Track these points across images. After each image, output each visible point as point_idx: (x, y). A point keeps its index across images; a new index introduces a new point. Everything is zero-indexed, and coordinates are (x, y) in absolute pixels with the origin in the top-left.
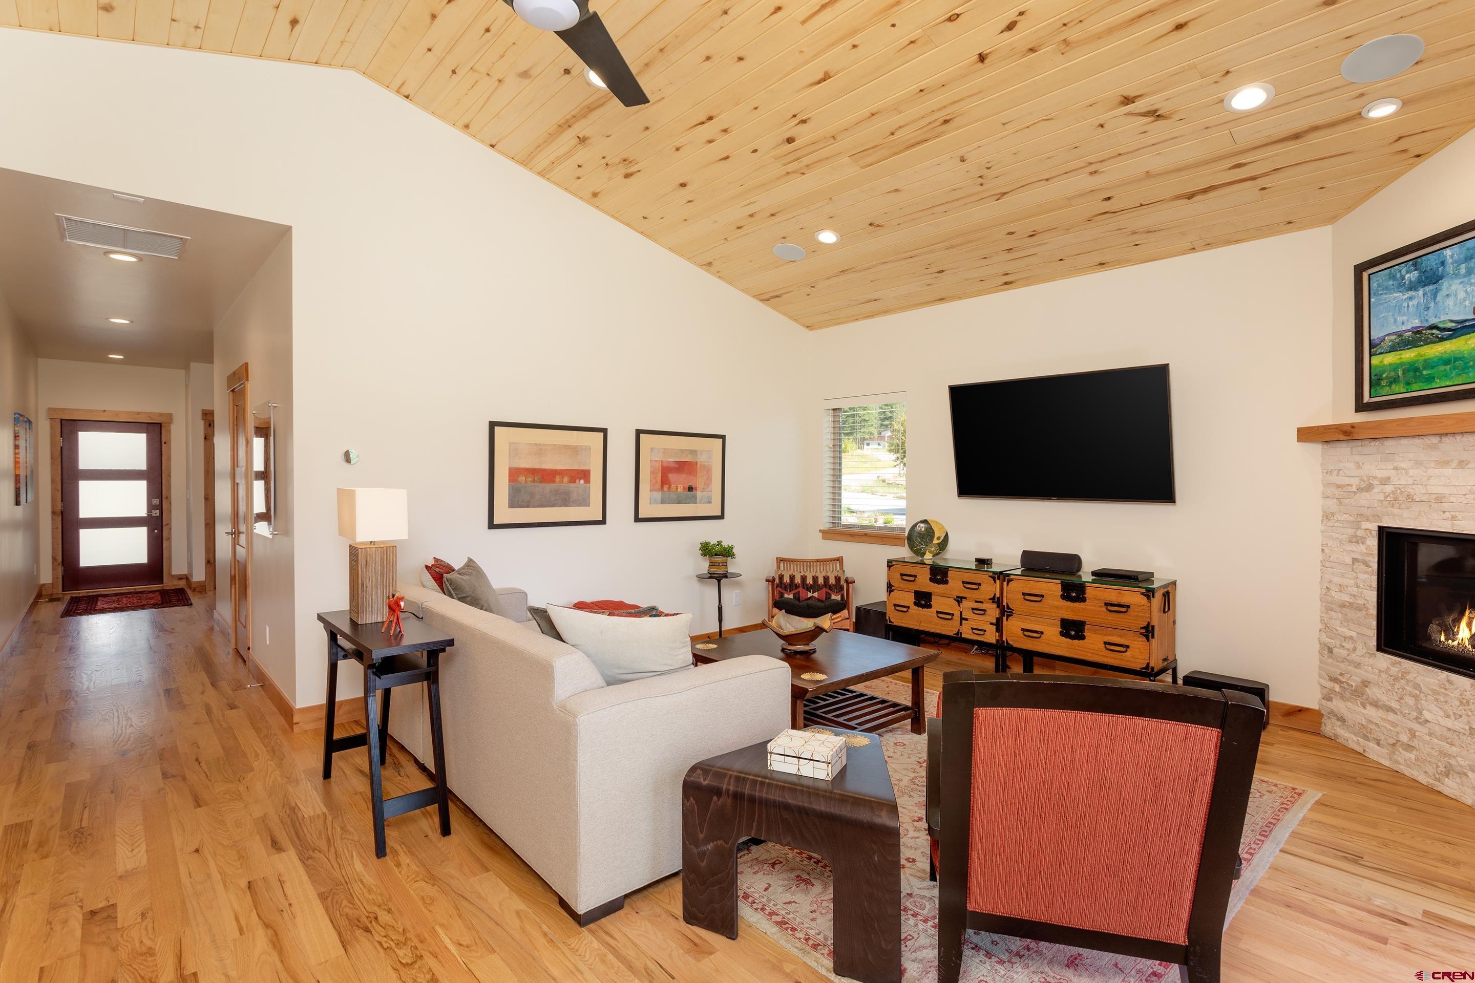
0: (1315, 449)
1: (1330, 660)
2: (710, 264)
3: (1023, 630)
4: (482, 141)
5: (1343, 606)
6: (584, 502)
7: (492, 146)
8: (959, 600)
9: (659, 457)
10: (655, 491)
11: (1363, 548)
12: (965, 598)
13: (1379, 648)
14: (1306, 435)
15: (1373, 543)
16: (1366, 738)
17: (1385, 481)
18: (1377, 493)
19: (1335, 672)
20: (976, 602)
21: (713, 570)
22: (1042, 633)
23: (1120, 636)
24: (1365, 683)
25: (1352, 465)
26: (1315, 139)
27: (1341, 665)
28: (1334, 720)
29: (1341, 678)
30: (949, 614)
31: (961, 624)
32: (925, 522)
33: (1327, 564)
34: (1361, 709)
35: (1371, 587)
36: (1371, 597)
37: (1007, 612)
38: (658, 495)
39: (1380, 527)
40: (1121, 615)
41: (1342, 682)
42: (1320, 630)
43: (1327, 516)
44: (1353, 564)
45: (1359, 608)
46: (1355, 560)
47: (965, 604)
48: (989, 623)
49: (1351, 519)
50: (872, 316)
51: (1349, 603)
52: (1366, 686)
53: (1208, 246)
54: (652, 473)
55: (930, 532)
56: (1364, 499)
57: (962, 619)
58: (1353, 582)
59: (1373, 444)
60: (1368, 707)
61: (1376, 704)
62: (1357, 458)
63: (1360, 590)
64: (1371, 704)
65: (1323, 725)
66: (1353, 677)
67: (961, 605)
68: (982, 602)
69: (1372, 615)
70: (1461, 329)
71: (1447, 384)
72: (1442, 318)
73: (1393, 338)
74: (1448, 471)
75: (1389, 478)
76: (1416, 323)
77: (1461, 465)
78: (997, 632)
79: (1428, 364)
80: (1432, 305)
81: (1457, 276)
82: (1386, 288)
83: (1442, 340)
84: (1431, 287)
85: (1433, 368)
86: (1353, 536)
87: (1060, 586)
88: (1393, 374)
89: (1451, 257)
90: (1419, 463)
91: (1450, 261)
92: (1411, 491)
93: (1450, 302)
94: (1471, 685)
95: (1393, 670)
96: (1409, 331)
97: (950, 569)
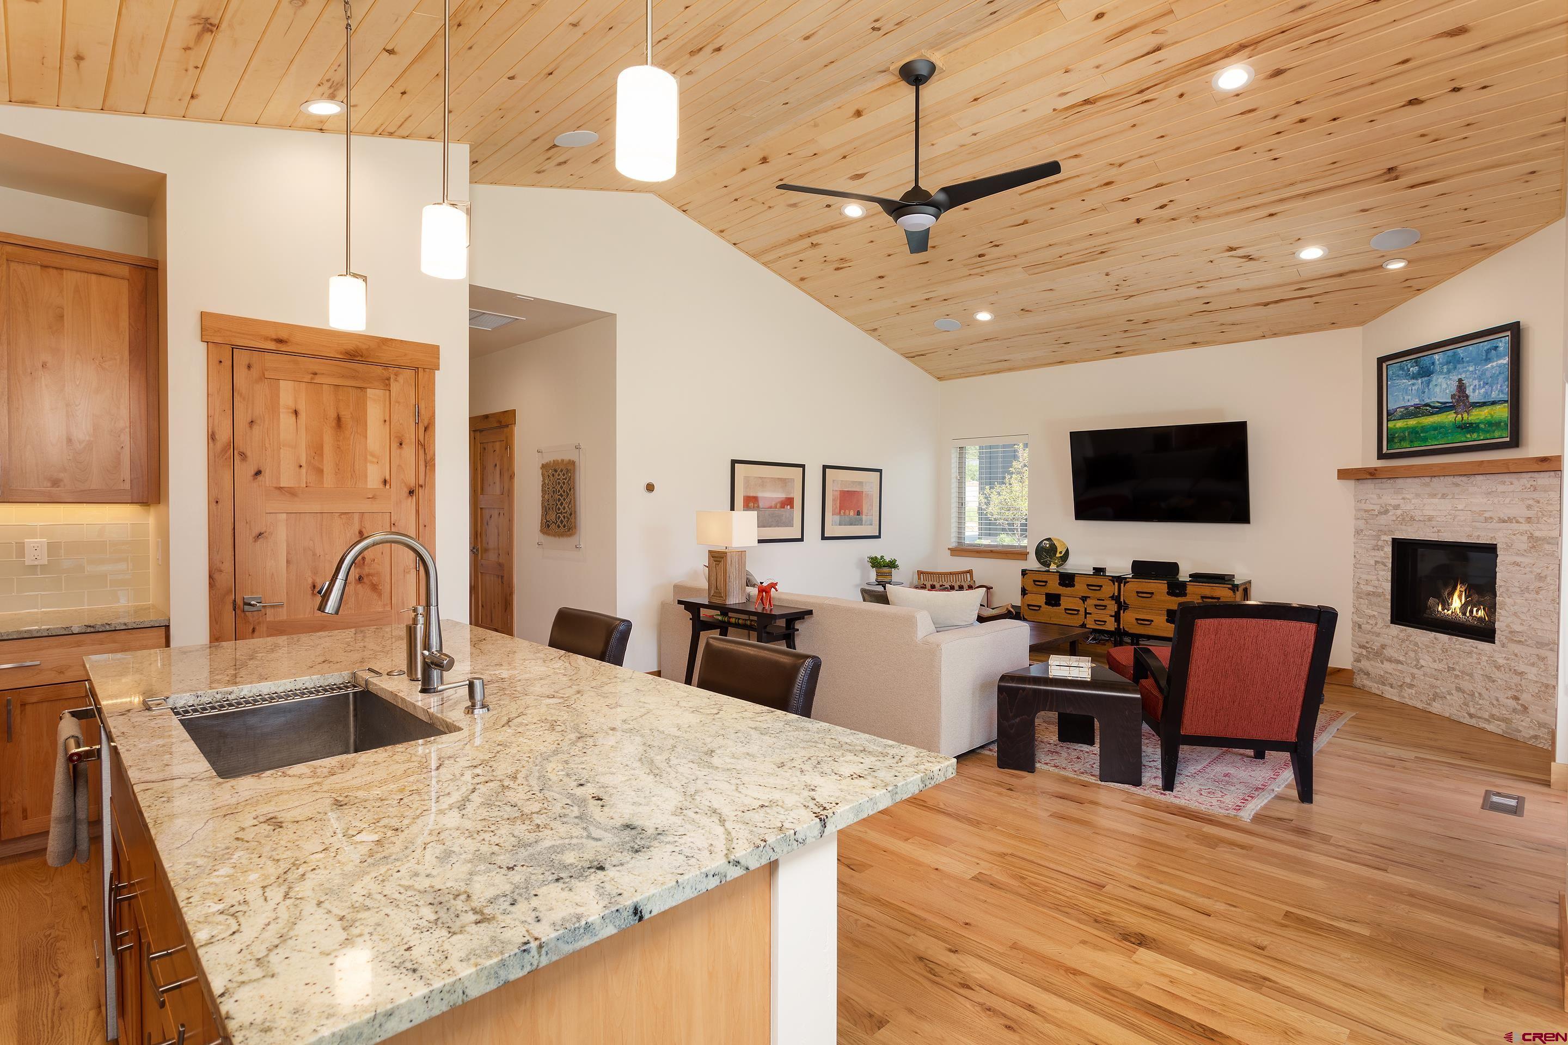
0: (1350, 484)
2: (875, 330)
3: (1137, 619)
4: (729, 241)
5: (1368, 594)
6: (789, 524)
7: (735, 244)
8: (1084, 599)
9: (838, 488)
10: (835, 514)
11: (1382, 553)
12: (1089, 597)
13: (1393, 622)
14: (1344, 474)
15: (1389, 549)
16: (1384, 684)
17: (1397, 507)
18: (1391, 516)
19: (1363, 641)
20: (1098, 600)
21: (880, 579)
22: (1152, 621)
24: (1383, 647)
25: (1375, 496)
26: (1351, 278)
27: (1368, 636)
28: (1362, 675)
29: (1367, 645)
30: (1075, 610)
31: (1085, 618)
32: (1049, 539)
33: (1358, 566)
34: (1381, 665)
35: (1387, 580)
36: (1387, 586)
37: (1124, 606)
38: (837, 518)
39: (1393, 539)
41: (1368, 648)
42: (1353, 613)
43: (1358, 532)
44: (1376, 565)
45: (1379, 595)
46: (1376, 562)
47: (1089, 601)
48: (1109, 616)
49: (1374, 533)
50: (998, 372)
51: (1372, 592)
52: (1384, 649)
53: (1275, 335)
54: (833, 500)
55: (1053, 548)
56: (1383, 520)
57: (1086, 613)
58: (1375, 577)
59: (1389, 481)
60: (1385, 662)
61: (1390, 660)
62: (1378, 491)
63: (1380, 583)
64: (1387, 660)
65: (1355, 680)
66: (1375, 643)
67: (1086, 603)
68: (1103, 600)
69: (1388, 599)
70: (1444, 408)
71: (1436, 443)
72: (1433, 400)
73: (1402, 410)
74: (1435, 501)
75: (1399, 505)
76: (1417, 401)
77: (1444, 496)
78: (1115, 622)
79: (1424, 429)
80: (1427, 390)
81: (1441, 373)
82: (1398, 376)
83: (1432, 414)
84: (1426, 378)
85: (1427, 432)
86: (1375, 546)
87: (1166, 585)
88: (1402, 434)
89: (1439, 360)
90: (1418, 495)
91: (1438, 362)
92: (1413, 514)
93: (1437, 390)
94: (1449, 639)
95: (1402, 635)
96: (1412, 406)
97: (1076, 575)
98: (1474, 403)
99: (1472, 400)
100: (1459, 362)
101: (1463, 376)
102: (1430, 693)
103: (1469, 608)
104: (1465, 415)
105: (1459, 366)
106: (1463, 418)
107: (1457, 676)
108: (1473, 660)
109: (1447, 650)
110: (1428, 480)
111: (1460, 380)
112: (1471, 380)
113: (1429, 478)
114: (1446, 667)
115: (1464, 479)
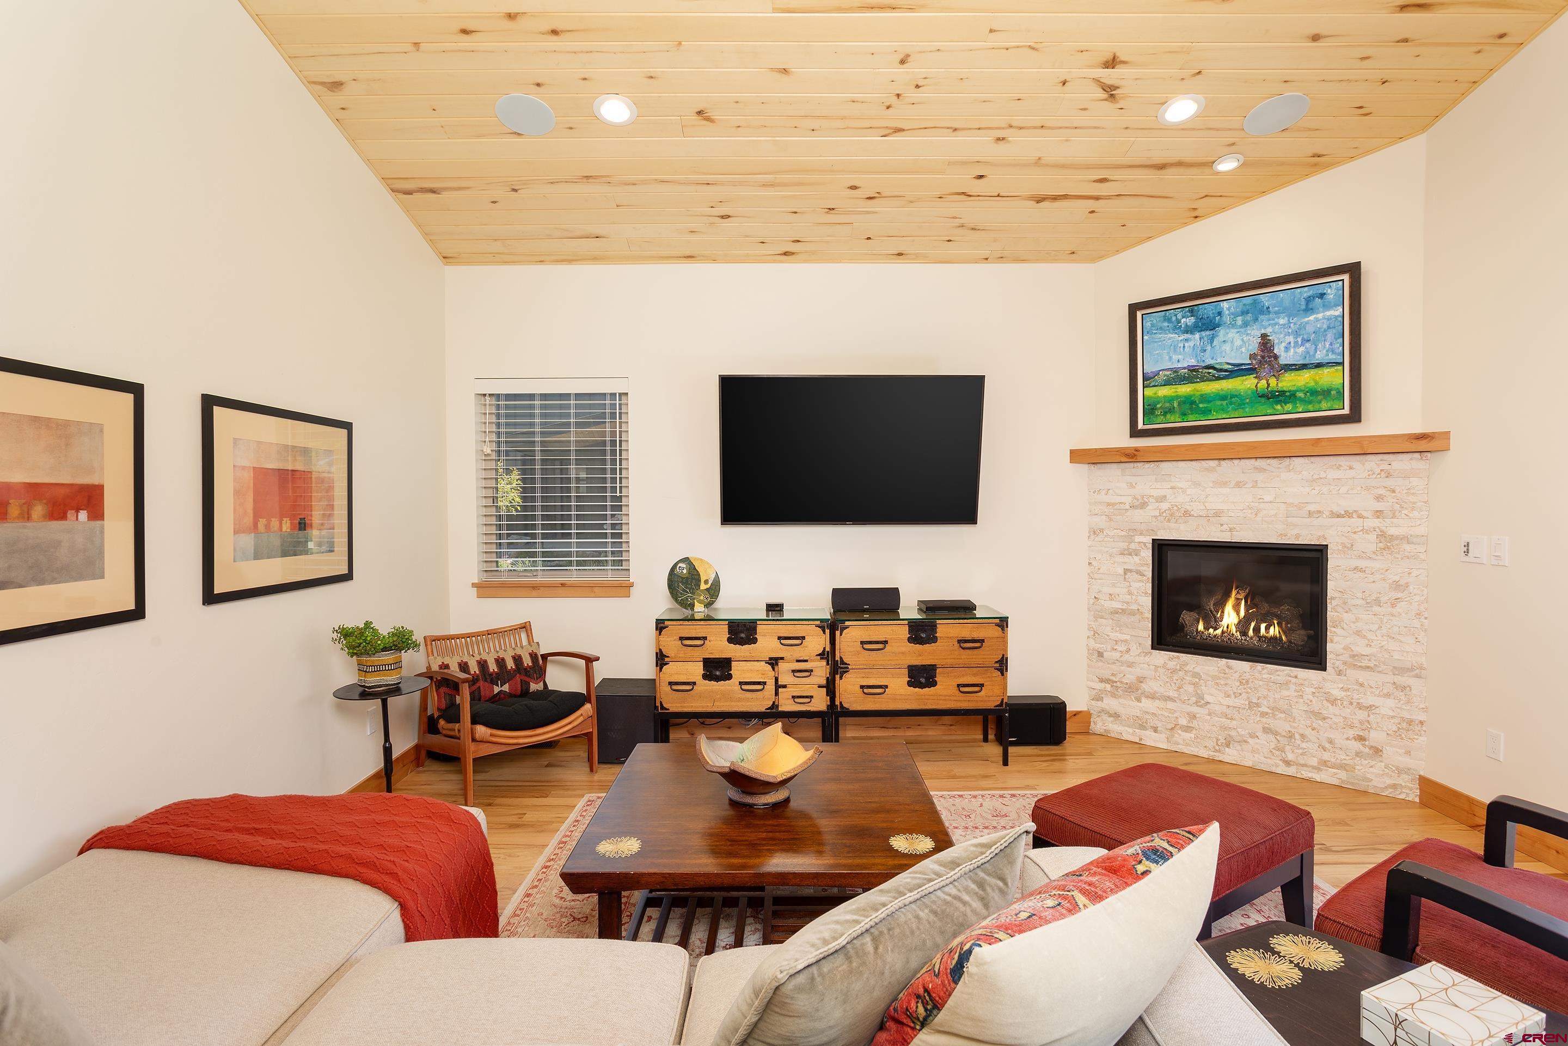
0: (1083, 469)
1: (1100, 664)
3: (862, 687)
5: (1115, 612)
6: (89, 568)
8: (774, 662)
9: (247, 460)
10: (244, 532)
11: (1136, 559)
12: (782, 658)
13: (1154, 646)
14: (1077, 456)
15: (1147, 554)
16: (1142, 727)
17: (1162, 499)
18: (1152, 509)
19: (1106, 674)
20: (798, 661)
22: (886, 687)
23: (975, 675)
24: (1141, 680)
25: (1124, 485)
26: (1170, 175)
27: (1113, 666)
28: (1105, 717)
29: (1113, 678)
30: (759, 683)
31: (777, 694)
32: (686, 560)
33: (1096, 576)
34: (1136, 703)
35: (1146, 593)
36: (1146, 603)
37: (842, 668)
38: (248, 541)
39: (1153, 540)
40: (975, 651)
41: (1116, 682)
42: (1088, 637)
43: (1095, 532)
44: (1125, 574)
45: (1132, 613)
46: (1126, 571)
47: (782, 666)
48: (816, 686)
49: (1123, 533)
51: (1122, 609)
52: (1141, 682)
53: (1002, 259)
54: (237, 493)
55: (693, 577)
56: (1138, 515)
57: (778, 686)
58: (1125, 590)
59: (1147, 466)
60: (1143, 700)
61: (1152, 697)
62: (1130, 478)
63: (1134, 597)
64: (1147, 697)
65: (1092, 724)
66: (1127, 676)
67: (776, 668)
68: (806, 661)
69: (1148, 618)
70: (1237, 371)
71: (1224, 416)
72: (1219, 361)
73: (1168, 373)
74: (1225, 490)
75: (1165, 496)
76: (1193, 362)
77: (1239, 485)
78: (827, 695)
79: (1204, 398)
80: (1209, 348)
81: (1233, 326)
82: (1161, 328)
83: (1218, 378)
84: (1208, 333)
85: (1209, 402)
86: (1125, 550)
87: (907, 627)
88: (1167, 405)
89: (1229, 309)
90: (1197, 484)
91: (1227, 312)
92: (1188, 508)
93: (1227, 347)
94: (1251, 667)
95: (1171, 664)
96: (1184, 368)
97: (758, 622)
98: (1286, 365)
99: (1283, 361)
100: (1262, 312)
101: (1268, 331)
102: (1220, 737)
103: (1253, 624)
104: (1273, 382)
105: (1261, 317)
106: (1269, 385)
107: (1264, 714)
108: (1291, 692)
109: (1247, 682)
110: (1213, 464)
111: (1264, 336)
112: (1282, 336)
113: (1216, 462)
114: (1247, 702)
115: (1274, 462)
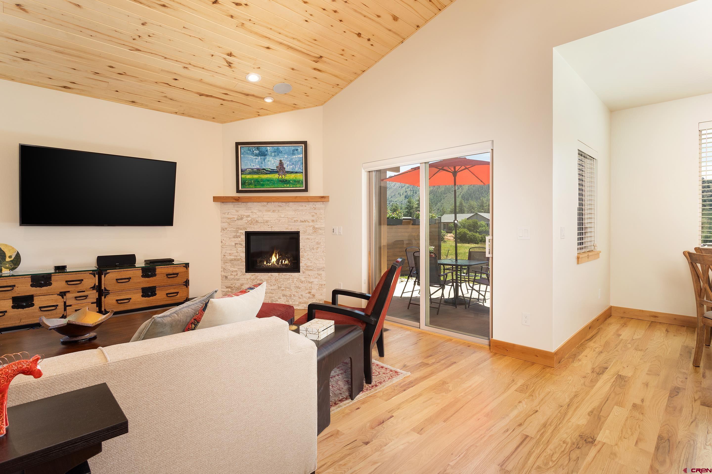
0: (218, 204)
1: (226, 281)
3: (117, 300)
5: (232, 260)
8: (63, 294)
11: (239, 239)
12: (69, 292)
13: (246, 272)
14: (216, 199)
15: (243, 237)
17: (248, 216)
18: (245, 220)
19: (229, 284)
20: (78, 292)
22: (130, 299)
23: (174, 289)
25: (234, 211)
26: (250, 98)
27: (231, 281)
29: (232, 286)
30: (52, 306)
31: (65, 310)
33: (224, 247)
35: (243, 252)
36: (243, 256)
37: (105, 293)
39: (245, 232)
40: (175, 279)
42: (221, 271)
43: (223, 229)
44: (235, 245)
45: (238, 260)
46: (236, 244)
47: (68, 296)
48: (90, 303)
49: (234, 229)
51: (234, 259)
52: (242, 286)
53: (183, 114)
56: (240, 223)
57: (66, 306)
58: (235, 251)
59: (243, 204)
62: (237, 209)
63: (239, 254)
66: (237, 284)
67: (65, 297)
68: (84, 291)
69: (244, 261)
70: (272, 172)
71: (269, 187)
72: (267, 167)
73: (250, 170)
74: (269, 213)
75: (249, 215)
76: (258, 167)
77: (274, 211)
78: (97, 307)
79: (262, 180)
80: (263, 162)
81: (271, 156)
82: (247, 153)
83: (267, 174)
84: (263, 157)
85: (264, 182)
86: (235, 236)
87: (141, 271)
88: (250, 181)
89: (270, 150)
90: (260, 211)
91: (269, 151)
92: (258, 219)
93: (269, 163)
94: (278, 274)
95: (253, 277)
96: (255, 169)
97: (52, 274)
98: (287, 171)
99: (286, 170)
100: (280, 152)
101: (282, 159)
102: (269, 301)
103: (281, 261)
104: (283, 176)
105: (280, 154)
106: (282, 177)
107: (282, 290)
108: (290, 281)
109: (277, 280)
110: (265, 204)
111: (281, 161)
112: (286, 161)
113: (266, 203)
114: (277, 287)
115: (284, 204)
